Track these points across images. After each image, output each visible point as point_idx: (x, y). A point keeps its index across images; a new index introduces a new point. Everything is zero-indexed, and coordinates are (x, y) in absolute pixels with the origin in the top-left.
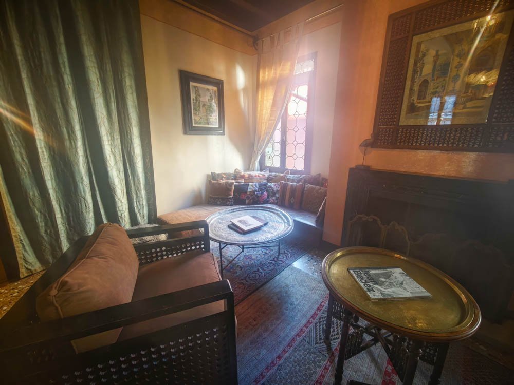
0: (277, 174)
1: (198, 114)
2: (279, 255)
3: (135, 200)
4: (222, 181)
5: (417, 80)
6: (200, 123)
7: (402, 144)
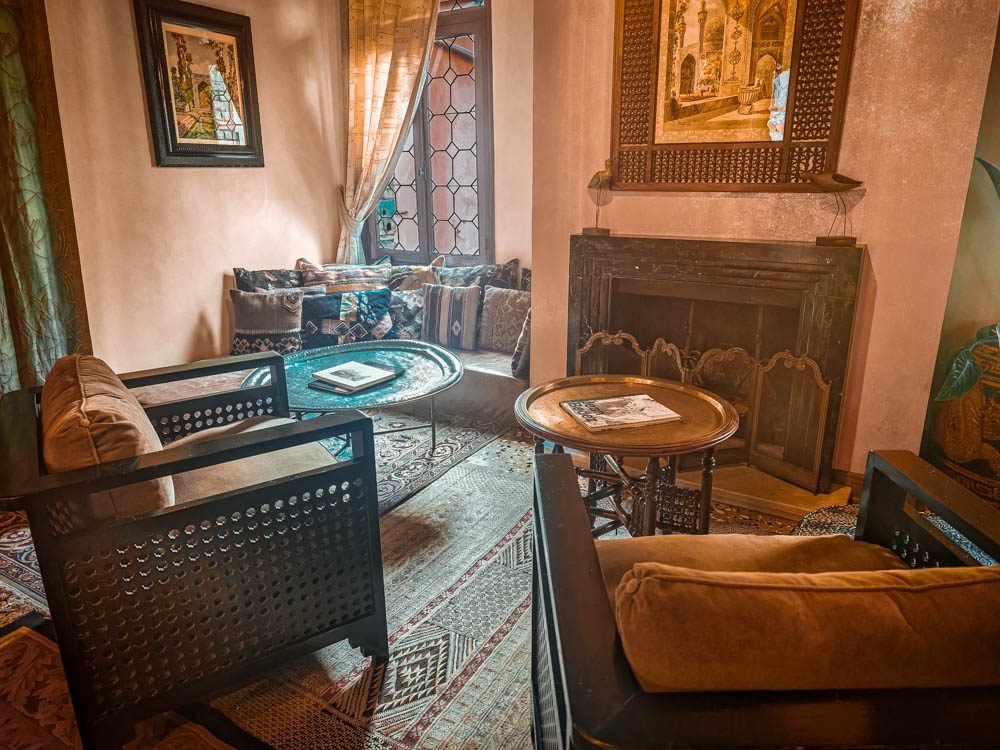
0: (413, 267)
1: (187, 108)
2: (434, 449)
3: (35, 348)
4: (265, 291)
5: (676, 55)
6: (195, 135)
7: (663, 181)
